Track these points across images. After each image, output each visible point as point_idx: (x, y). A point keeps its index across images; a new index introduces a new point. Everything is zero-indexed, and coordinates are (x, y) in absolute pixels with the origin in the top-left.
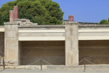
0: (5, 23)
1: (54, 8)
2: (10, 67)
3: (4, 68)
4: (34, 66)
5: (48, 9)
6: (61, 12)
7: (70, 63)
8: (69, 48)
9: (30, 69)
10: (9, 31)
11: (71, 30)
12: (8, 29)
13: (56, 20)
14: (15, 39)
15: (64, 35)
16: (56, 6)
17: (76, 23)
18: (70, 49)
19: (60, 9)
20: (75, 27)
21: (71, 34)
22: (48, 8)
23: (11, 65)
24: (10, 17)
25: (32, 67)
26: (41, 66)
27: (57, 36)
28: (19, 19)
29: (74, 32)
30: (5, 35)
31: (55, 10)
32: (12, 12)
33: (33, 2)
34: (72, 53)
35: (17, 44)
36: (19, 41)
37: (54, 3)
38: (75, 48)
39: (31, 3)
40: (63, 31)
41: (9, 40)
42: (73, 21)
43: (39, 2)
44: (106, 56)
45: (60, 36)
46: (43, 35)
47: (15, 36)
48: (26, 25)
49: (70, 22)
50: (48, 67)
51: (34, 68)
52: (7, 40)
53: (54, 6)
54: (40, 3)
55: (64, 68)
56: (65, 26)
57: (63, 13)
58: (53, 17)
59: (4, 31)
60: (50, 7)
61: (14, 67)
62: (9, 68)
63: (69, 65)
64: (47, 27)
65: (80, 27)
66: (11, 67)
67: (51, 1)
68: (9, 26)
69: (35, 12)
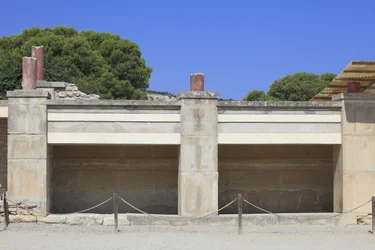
0: (9, 93)
1: (126, 56)
2: (22, 217)
3: (8, 222)
4: (91, 215)
5: (109, 59)
6: (144, 67)
7: (193, 207)
8: (192, 166)
9: (81, 224)
10: (22, 116)
11: (198, 116)
12: (18, 111)
13: (131, 88)
14: (37, 138)
15: (176, 131)
16: (130, 50)
17: (213, 94)
18: (194, 169)
19: (140, 60)
20: (208, 107)
21: (198, 127)
22: (108, 55)
23: (25, 212)
24: (24, 75)
25: (85, 218)
26: (116, 217)
27: (158, 132)
28: (46, 82)
29: (206, 122)
30: (9, 126)
31: (128, 63)
32: (29, 62)
33: (68, 39)
34: (198, 179)
35: (44, 152)
36: (49, 145)
37: (126, 42)
38: (207, 167)
39: (61, 42)
40: (174, 116)
41: (21, 141)
42: (202, 89)
43: (85, 38)
44: (290, 190)
45: (165, 132)
46: (117, 127)
47: (38, 131)
48: (68, 98)
49: (195, 94)
50: (130, 219)
51: (93, 222)
52: (15, 141)
53: (125, 50)
54: (87, 43)
55: (176, 223)
56: (182, 103)
57: (149, 71)
58: (124, 82)
59: (6, 116)
60: (115, 52)
61: (33, 218)
62: (20, 221)
63: (190, 215)
64: (130, 106)
65: (222, 108)
66: (26, 218)
67: (118, 38)
68: (21, 100)
69: (73, 65)
